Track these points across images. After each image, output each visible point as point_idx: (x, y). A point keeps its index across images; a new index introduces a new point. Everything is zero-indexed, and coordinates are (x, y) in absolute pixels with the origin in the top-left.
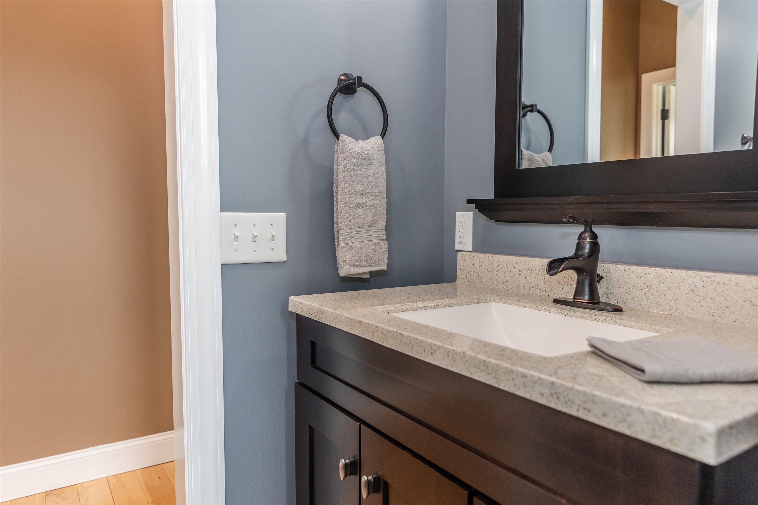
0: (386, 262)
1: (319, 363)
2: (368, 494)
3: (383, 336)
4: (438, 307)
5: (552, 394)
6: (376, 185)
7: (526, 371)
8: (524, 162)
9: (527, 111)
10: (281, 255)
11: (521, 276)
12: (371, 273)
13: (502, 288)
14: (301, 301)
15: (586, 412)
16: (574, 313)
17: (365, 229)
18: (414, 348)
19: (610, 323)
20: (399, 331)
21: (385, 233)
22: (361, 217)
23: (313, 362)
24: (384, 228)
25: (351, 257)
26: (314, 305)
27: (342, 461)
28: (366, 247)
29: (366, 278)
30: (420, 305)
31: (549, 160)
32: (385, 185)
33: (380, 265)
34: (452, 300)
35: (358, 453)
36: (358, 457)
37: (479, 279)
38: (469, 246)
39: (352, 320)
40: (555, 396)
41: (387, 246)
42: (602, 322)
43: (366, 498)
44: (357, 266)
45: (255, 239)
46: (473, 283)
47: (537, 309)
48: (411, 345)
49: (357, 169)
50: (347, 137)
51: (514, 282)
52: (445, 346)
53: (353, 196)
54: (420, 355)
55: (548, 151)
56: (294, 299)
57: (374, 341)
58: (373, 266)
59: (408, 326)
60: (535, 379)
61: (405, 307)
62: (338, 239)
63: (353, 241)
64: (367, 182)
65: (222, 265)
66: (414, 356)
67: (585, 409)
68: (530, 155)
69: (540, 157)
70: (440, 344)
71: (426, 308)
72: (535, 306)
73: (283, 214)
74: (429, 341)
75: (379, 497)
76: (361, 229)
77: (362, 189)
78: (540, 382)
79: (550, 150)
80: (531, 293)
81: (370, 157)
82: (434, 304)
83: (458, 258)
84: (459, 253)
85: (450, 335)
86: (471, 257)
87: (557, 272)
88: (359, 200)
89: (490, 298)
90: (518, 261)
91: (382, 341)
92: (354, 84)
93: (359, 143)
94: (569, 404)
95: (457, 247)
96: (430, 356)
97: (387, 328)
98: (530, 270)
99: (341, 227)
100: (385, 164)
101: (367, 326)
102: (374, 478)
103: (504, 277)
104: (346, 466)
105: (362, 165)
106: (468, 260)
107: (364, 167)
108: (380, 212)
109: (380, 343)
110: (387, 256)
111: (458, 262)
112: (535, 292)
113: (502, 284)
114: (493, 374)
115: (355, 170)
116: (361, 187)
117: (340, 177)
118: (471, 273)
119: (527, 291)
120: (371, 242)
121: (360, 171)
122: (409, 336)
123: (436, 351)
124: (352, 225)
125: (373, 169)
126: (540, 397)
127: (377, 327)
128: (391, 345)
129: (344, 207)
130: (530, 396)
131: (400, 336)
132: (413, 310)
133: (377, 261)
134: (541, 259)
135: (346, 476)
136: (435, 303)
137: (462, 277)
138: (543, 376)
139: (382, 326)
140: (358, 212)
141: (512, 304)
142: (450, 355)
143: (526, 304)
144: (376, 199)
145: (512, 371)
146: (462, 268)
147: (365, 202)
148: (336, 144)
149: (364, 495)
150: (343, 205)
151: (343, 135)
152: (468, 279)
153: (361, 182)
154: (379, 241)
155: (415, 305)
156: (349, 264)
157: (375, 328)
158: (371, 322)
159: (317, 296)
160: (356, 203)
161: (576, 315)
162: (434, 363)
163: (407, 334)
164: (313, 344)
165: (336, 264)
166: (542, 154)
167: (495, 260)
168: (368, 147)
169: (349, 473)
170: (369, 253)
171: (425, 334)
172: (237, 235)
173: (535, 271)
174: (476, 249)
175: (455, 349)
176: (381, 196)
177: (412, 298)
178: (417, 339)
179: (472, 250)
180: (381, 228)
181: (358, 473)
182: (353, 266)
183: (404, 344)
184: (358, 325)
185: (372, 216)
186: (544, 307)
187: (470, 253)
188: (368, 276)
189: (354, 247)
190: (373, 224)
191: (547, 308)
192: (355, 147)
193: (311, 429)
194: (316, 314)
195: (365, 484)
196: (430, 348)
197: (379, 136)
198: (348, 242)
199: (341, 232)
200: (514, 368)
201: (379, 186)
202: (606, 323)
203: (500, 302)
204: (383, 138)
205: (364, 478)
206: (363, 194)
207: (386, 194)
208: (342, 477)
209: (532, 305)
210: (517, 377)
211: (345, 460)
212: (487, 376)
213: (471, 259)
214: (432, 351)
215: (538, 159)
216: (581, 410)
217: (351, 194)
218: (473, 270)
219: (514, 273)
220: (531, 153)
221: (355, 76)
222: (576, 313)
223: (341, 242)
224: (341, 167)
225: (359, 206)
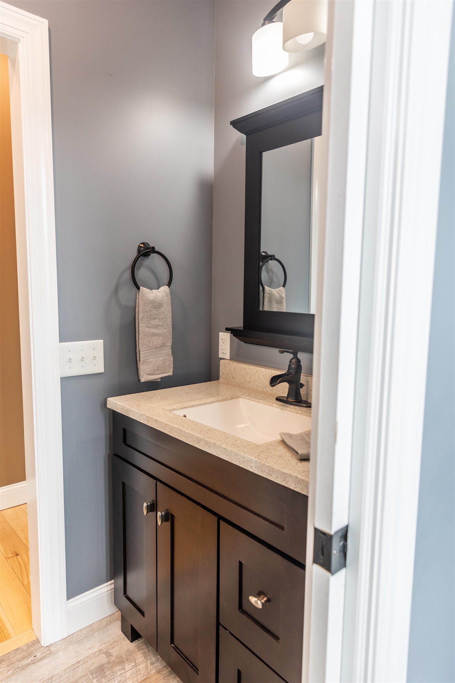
0: (172, 370)
1: (128, 442)
2: (162, 522)
3: (170, 430)
4: (205, 404)
5: (255, 467)
6: (165, 320)
7: (244, 455)
8: (266, 295)
9: (268, 260)
10: (100, 369)
11: (259, 380)
12: (161, 378)
13: (248, 386)
14: (116, 402)
15: (270, 476)
16: (286, 408)
17: (157, 349)
18: (188, 439)
19: (304, 415)
20: (180, 428)
21: (171, 351)
22: (155, 341)
23: (125, 441)
24: (171, 347)
25: (148, 369)
26: (126, 406)
27: (145, 505)
28: (158, 361)
29: (158, 381)
30: (194, 403)
31: (283, 294)
32: (171, 319)
33: (167, 372)
34: (214, 398)
35: (155, 499)
36: (155, 502)
37: (234, 380)
38: (228, 356)
39: (151, 419)
40: (257, 468)
41: (172, 359)
42: (300, 414)
43: (161, 525)
44: (152, 375)
45: (83, 359)
46: (230, 382)
47: (266, 405)
48: (186, 437)
49: (152, 310)
50: (145, 289)
51: (255, 383)
52: (205, 438)
53: (149, 328)
54: (192, 443)
55: (283, 286)
56: (111, 400)
57: (165, 432)
58: (163, 373)
59: (185, 423)
60: (248, 459)
61: (184, 406)
62: (140, 357)
63: (150, 358)
64: (159, 318)
65: (61, 378)
66: (188, 443)
67: (269, 474)
68: (270, 290)
69: (277, 292)
70: (203, 438)
71: (197, 405)
72: (265, 402)
73: (102, 341)
74: (197, 435)
75: (168, 524)
76: (155, 350)
77: (155, 323)
78: (250, 460)
79: (284, 286)
80: (265, 391)
81: (161, 302)
82: (202, 402)
83: (220, 364)
84: (221, 361)
85: (209, 431)
86: (229, 364)
87: (275, 384)
88: (154, 330)
89: (239, 395)
90: (257, 370)
91: (169, 433)
92: (149, 252)
93: (153, 292)
94: (263, 472)
95: (221, 356)
96: (197, 444)
97: (172, 425)
98: (264, 376)
99: (141, 350)
100: (170, 305)
101: (160, 423)
102: (165, 513)
103: (249, 379)
104: (148, 506)
105: (155, 307)
106: (227, 366)
107: (156, 309)
108: (167, 337)
109: (168, 434)
110: (173, 366)
111: (220, 367)
112: (267, 390)
113: (248, 384)
114: (229, 456)
115: (150, 311)
116: (155, 322)
117: (141, 316)
118: (229, 375)
119: (263, 390)
120: (162, 358)
121: (154, 312)
122: (185, 431)
123: (200, 441)
124: (149, 347)
125: (163, 310)
126: (251, 468)
127: (167, 424)
128: (175, 436)
129: (143, 336)
130: (246, 468)
131: (180, 431)
132: (189, 407)
133: (166, 370)
134: (271, 370)
135: (148, 512)
136: (204, 401)
137: (223, 377)
138: (252, 458)
139: (170, 424)
140: (153, 339)
141: (252, 400)
142: (208, 444)
143: (260, 401)
144: (165, 329)
145: (238, 455)
146: (223, 371)
147: (158, 331)
148: (138, 293)
149: (159, 523)
150: (143, 335)
151: (142, 288)
152: (227, 379)
153: (155, 319)
154: (167, 357)
155: (190, 404)
156: (147, 374)
157: (165, 425)
158: (163, 421)
159: (126, 397)
160: (152, 333)
161: (287, 410)
162: (200, 448)
163: (184, 430)
164: (124, 430)
165: (138, 373)
166: (278, 289)
167: (243, 368)
168: (159, 295)
169: (149, 511)
170: (161, 366)
171: (195, 430)
172: (71, 358)
173: (267, 377)
174: (232, 359)
175: (210, 441)
176: (168, 327)
177: (189, 398)
178: (190, 434)
179: (230, 358)
180: (168, 348)
181: (156, 511)
182: (149, 375)
183: (182, 436)
184: (155, 422)
185: (162, 341)
186: (270, 404)
187: (228, 361)
188: (160, 380)
189: (150, 362)
190: (163, 346)
191: (271, 404)
192: (150, 295)
193: (124, 484)
194: (127, 412)
195: (160, 517)
196: (197, 439)
197: (166, 286)
198: (146, 359)
199: (141, 352)
200: (239, 453)
201: (167, 320)
202: (302, 415)
203: (245, 398)
204: (169, 287)
205: (159, 514)
206: (156, 327)
207: (171, 325)
208: (145, 513)
209: (263, 402)
210: (240, 458)
211: (147, 504)
212: (226, 456)
213: (229, 366)
214: (198, 441)
215: (276, 293)
216: (268, 475)
217: (148, 327)
218: (230, 373)
219: (255, 377)
220: (271, 289)
221: (151, 246)
222: (287, 408)
223: (141, 360)
224: (141, 309)
225: (154, 335)
